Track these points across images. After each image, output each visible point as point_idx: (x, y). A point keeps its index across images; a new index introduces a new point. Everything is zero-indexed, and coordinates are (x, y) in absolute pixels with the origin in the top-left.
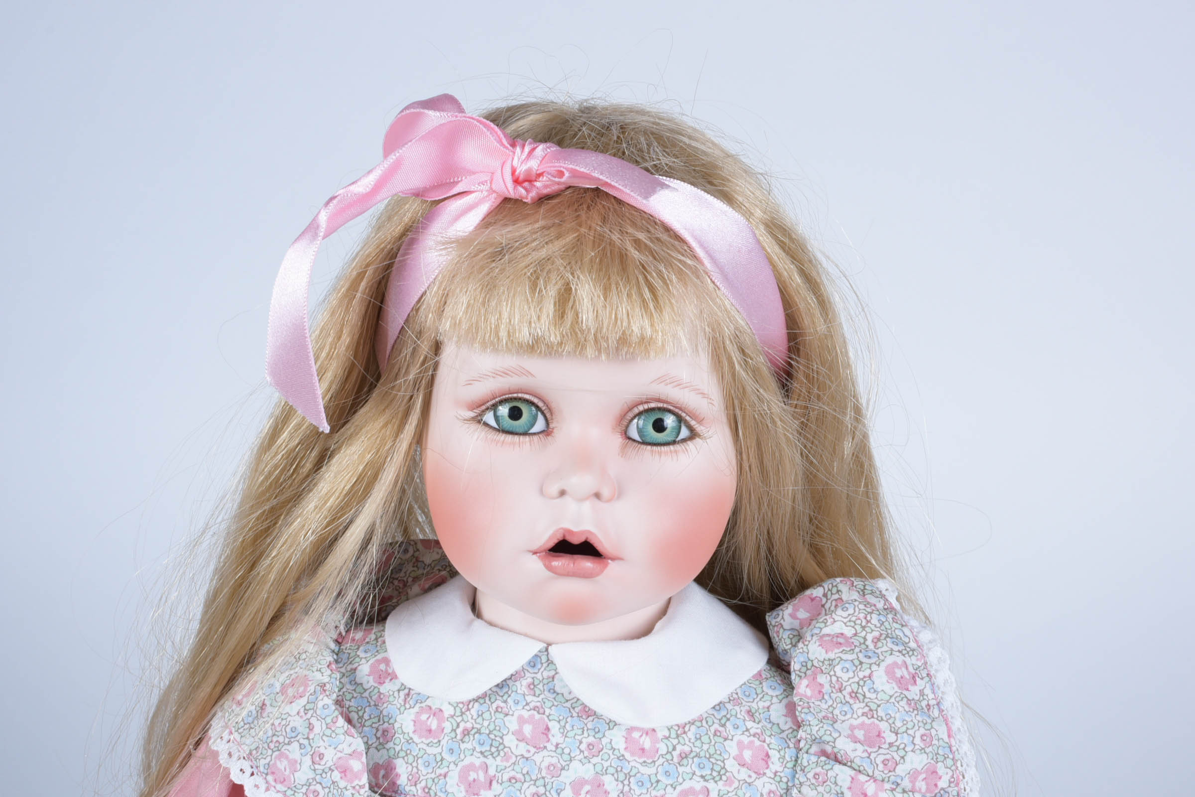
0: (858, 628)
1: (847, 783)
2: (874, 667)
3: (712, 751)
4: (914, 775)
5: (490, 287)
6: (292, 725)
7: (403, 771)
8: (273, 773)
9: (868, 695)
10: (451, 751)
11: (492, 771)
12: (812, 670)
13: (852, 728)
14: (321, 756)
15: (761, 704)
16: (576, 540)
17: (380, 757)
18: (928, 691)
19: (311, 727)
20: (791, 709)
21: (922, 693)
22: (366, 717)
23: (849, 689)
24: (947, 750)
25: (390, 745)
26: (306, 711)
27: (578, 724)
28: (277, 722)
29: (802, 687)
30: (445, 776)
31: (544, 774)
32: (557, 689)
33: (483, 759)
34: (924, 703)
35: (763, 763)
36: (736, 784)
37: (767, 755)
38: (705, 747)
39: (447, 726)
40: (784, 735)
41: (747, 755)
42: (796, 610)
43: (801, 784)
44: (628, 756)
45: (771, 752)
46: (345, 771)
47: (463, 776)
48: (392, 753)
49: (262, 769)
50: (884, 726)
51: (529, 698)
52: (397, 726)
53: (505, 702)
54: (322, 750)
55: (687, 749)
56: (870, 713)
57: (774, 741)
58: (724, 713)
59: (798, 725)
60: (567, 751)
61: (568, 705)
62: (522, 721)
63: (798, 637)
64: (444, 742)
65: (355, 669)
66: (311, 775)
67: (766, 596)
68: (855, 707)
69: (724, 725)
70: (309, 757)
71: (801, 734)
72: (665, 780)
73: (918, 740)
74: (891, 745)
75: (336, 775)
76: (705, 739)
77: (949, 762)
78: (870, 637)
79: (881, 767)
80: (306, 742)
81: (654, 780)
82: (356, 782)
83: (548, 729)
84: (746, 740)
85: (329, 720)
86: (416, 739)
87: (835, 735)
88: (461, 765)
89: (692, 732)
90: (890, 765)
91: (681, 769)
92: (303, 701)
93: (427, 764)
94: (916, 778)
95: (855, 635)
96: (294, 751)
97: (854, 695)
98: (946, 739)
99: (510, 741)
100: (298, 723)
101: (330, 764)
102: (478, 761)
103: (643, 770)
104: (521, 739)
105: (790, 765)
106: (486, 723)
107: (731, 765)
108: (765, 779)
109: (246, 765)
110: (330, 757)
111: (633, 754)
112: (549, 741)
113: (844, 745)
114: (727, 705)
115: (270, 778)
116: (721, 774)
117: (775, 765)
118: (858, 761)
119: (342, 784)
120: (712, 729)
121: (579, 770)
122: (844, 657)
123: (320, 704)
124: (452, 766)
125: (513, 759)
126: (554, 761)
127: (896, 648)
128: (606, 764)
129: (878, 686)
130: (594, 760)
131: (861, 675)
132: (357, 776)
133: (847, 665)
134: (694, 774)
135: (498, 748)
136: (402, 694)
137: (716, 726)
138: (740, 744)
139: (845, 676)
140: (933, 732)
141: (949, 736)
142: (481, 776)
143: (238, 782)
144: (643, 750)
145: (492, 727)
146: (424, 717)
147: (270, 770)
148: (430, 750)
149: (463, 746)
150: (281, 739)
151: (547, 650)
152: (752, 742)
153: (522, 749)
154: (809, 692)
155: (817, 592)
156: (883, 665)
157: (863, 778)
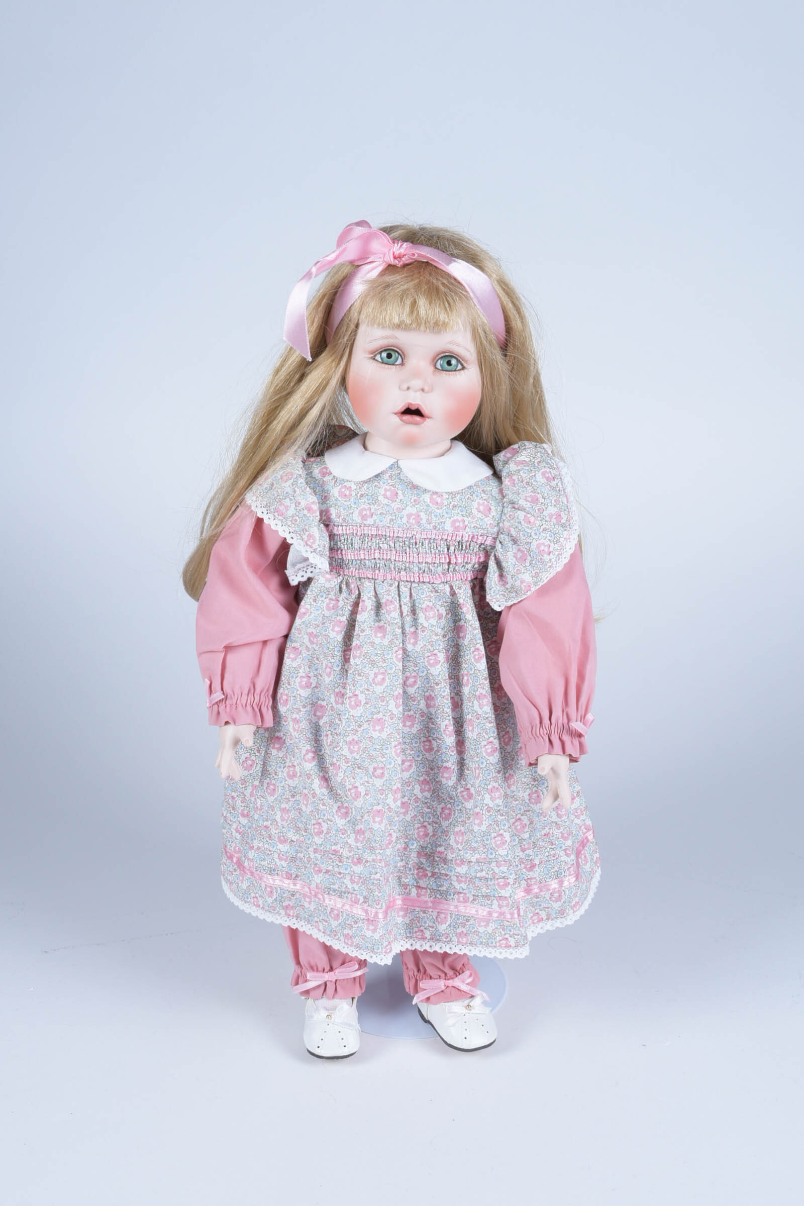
0: (532, 458)
1: (523, 518)
2: (537, 472)
3: (466, 505)
4: (551, 516)
5: (383, 300)
6: (286, 491)
7: (333, 512)
8: (277, 511)
9: (533, 483)
10: (355, 503)
11: (373, 511)
12: (510, 475)
13: (526, 497)
14: (299, 503)
15: (488, 489)
16: (413, 408)
17: (324, 507)
18: (559, 484)
19: (295, 491)
20: (501, 491)
21: (557, 484)
22: (317, 491)
23: (525, 481)
24: (566, 508)
25: (328, 502)
26: (293, 485)
27: (410, 492)
28: (279, 490)
29: (506, 481)
30: (352, 513)
31: (395, 511)
32: (401, 478)
33: (369, 506)
34: (558, 489)
35: (487, 512)
36: (476, 519)
37: (490, 509)
38: (464, 503)
39: (353, 493)
40: (497, 501)
41: (481, 508)
42: (506, 453)
43: (504, 521)
44: (431, 505)
45: (492, 507)
46: (309, 510)
47: (360, 513)
48: (328, 505)
49: (272, 510)
50: (539, 496)
51: (389, 481)
52: (331, 494)
53: (379, 483)
54: (300, 501)
55: (456, 503)
56: (534, 491)
57: (493, 503)
58: (472, 490)
59: (504, 497)
60: (405, 502)
61: (406, 484)
62: (386, 490)
63: (506, 463)
64: (352, 500)
65: (312, 472)
66: (294, 512)
67: (494, 449)
68: (528, 489)
69: (472, 495)
70: (294, 504)
71: (505, 500)
72: (446, 516)
73: (553, 502)
74: (542, 503)
75: (305, 512)
76: (464, 500)
77: (566, 512)
78: (536, 462)
79: (537, 511)
80: (293, 498)
81: (441, 515)
82: (314, 515)
83: (397, 493)
84: (481, 502)
85: (303, 488)
86: (340, 499)
87: (519, 498)
88: (359, 509)
89: (458, 497)
90: (541, 511)
91: (453, 511)
92: (292, 481)
93: (344, 509)
94: (552, 517)
95: (530, 461)
96: (287, 502)
97: (528, 483)
98: (566, 503)
99: (381, 498)
100: (289, 490)
101: (303, 506)
102: (367, 507)
103: (437, 511)
104: (385, 497)
105: (499, 513)
106: (370, 491)
107: (474, 511)
108: (489, 518)
109: (264, 510)
110: (303, 503)
111: (433, 504)
112: (397, 498)
113: (522, 502)
114: (474, 488)
115: (276, 514)
116: (470, 514)
117: (493, 513)
118: (527, 509)
119: (308, 515)
120: (467, 497)
121: (410, 510)
122: (524, 468)
123: (299, 482)
124: (355, 509)
125: (382, 506)
126: (400, 506)
127: (546, 466)
128: (421, 508)
129: (538, 479)
130: (417, 506)
131: (531, 475)
132: (314, 512)
133: (525, 471)
134: (458, 513)
135: (376, 501)
136: (333, 481)
137: (469, 495)
138: (479, 504)
139: (524, 475)
140: (560, 500)
141: (567, 502)
142: (368, 512)
143: (260, 517)
144: (437, 503)
145: (373, 493)
146: (343, 490)
147: (276, 510)
148: (345, 503)
149: (360, 501)
150: (281, 497)
151: (397, 462)
152: (484, 503)
153: (386, 501)
154: (509, 484)
155: (516, 446)
156: (541, 472)
157: (529, 515)
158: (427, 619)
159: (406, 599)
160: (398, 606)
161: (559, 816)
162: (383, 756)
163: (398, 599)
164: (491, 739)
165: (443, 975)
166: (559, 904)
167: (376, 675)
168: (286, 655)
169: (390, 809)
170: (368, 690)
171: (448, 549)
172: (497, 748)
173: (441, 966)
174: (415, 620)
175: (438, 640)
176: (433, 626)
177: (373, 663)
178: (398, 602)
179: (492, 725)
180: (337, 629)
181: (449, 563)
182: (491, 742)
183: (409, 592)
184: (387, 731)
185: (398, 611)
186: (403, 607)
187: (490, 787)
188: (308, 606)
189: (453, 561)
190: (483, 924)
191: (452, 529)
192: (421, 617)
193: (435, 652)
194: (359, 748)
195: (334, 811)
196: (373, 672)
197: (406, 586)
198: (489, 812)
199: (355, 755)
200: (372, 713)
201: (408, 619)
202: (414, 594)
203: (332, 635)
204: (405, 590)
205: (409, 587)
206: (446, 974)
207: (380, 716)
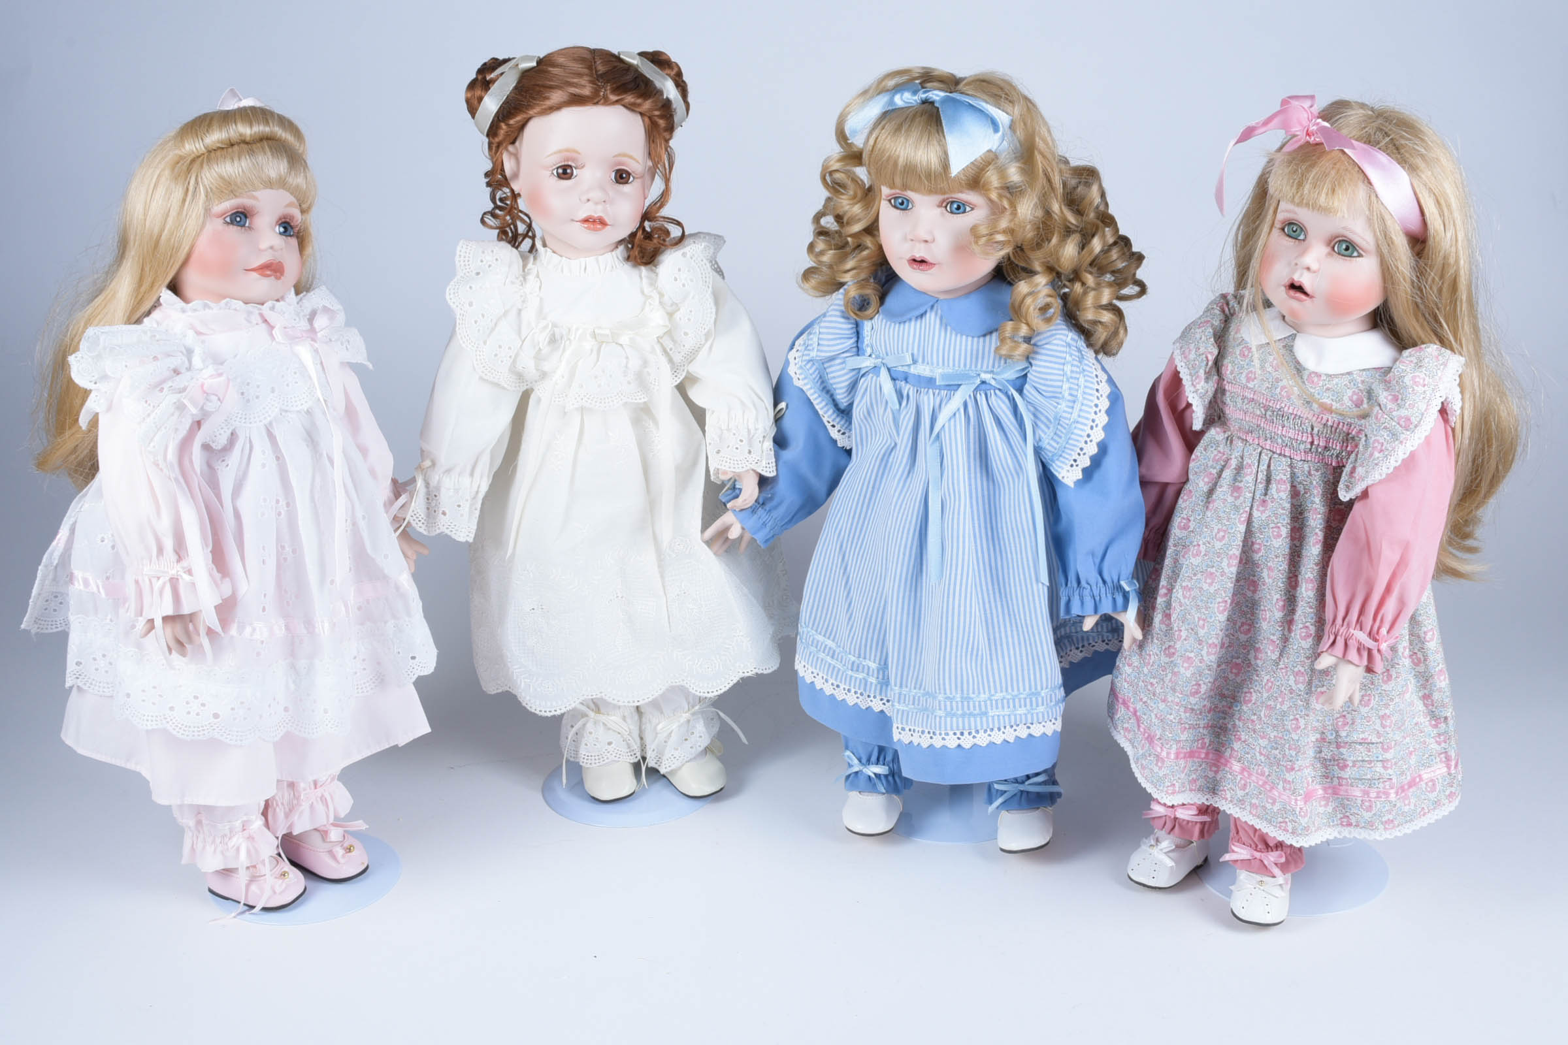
3: (1340, 391)
4: (1400, 418)
8: (1184, 354)
9: (1401, 383)
14: (1199, 350)
15: (1370, 380)
16: (1297, 284)
25: (1230, 357)
27: (1294, 366)
31: (1274, 380)
32: (1293, 350)
33: (1256, 370)
35: (1359, 403)
36: (1343, 407)
38: (1338, 389)
39: (1250, 355)
41: (1354, 398)
44: (1306, 382)
45: (1363, 399)
46: (1206, 358)
47: (1247, 374)
48: (1229, 361)
50: (1400, 396)
51: (1282, 351)
52: (1234, 351)
53: (1272, 350)
55: (1330, 387)
57: (1367, 395)
58: (1352, 378)
60: (1284, 374)
62: (1275, 359)
64: (1247, 361)
66: (1194, 356)
69: (1349, 383)
72: (1316, 396)
74: (1398, 404)
76: (1340, 385)
77: (1418, 419)
79: (1388, 409)
81: (1312, 394)
84: (1356, 391)
86: (1239, 357)
89: (1336, 381)
90: (1392, 411)
97: (1397, 382)
98: (1423, 411)
101: (1201, 353)
105: (1370, 406)
107: (1345, 399)
108: (1357, 409)
110: (1202, 350)
111: (1308, 382)
113: (1382, 399)
115: (1183, 356)
116: (1339, 401)
117: (1364, 405)
118: (1382, 406)
121: (1286, 382)
122: (1402, 367)
126: (1279, 376)
128: (1297, 383)
129: (1405, 381)
130: (1293, 381)
134: (1328, 397)
135: (1262, 366)
136: (1240, 340)
137: (1346, 382)
138: (1353, 392)
144: (1313, 382)
146: (1244, 350)
147: (1184, 352)
148: (1241, 363)
149: (1252, 363)
151: (1296, 334)
152: (1359, 393)
154: (1387, 380)
158: (1278, 491)
159: (1264, 467)
160: (1255, 471)
161: (1384, 726)
162: (1207, 609)
163: (1257, 464)
164: (1308, 624)
165: (1253, 846)
166: (1370, 814)
167: (1219, 530)
168: (1182, 495)
169: (1201, 661)
170: (1209, 543)
171: (1312, 429)
172: (1311, 634)
173: (1252, 836)
174: (1267, 489)
175: (1283, 514)
176: (1281, 499)
177: (1219, 518)
178: (1256, 467)
179: (1312, 610)
180: (1206, 480)
181: (1312, 443)
182: (1307, 627)
183: (1268, 461)
184: (1216, 586)
185: (1253, 476)
186: (1259, 473)
187: (1296, 669)
188: (1199, 454)
189: (1316, 443)
190: (1270, 801)
191: (1319, 410)
192: (1273, 486)
193: (1279, 525)
194: (1190, 595)
195: (1163, 648)
196: (1217, 527)
197: (1267, 455)
198: (1291, 693)
199: (1186, 600)
200: (1208, 566)
201: (1261, 486)
202: (1272, 465)
203: (1201, 484)
204: (1265, 458)
205: (1269, 456)
206: (1257, 846)
207: (1213, 570)
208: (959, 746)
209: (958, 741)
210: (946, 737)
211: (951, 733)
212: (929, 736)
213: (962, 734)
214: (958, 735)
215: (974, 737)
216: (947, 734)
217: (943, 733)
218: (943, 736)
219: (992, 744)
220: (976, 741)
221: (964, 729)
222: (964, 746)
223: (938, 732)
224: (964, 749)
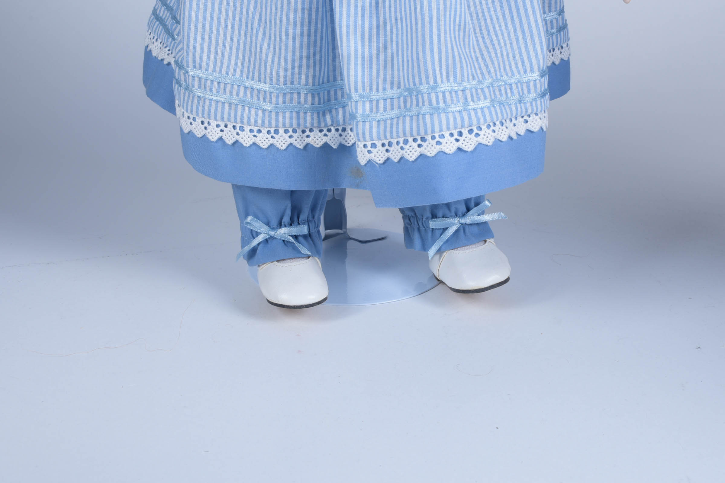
208: (459, 149)
209: (457, 144)
210: (441, 140)
211: (447, 134)
212: (415, 145)
213: (460, 134)
214: (456, 136)
215: (477, 135)
216: (442, 136)
217: (437, 135)
218: (438, 139)
219: (498, 141)
220: (480, 139)
221: (463, 126)
222: (466, 149)
223: (429, 137)
224: (466, 152)
